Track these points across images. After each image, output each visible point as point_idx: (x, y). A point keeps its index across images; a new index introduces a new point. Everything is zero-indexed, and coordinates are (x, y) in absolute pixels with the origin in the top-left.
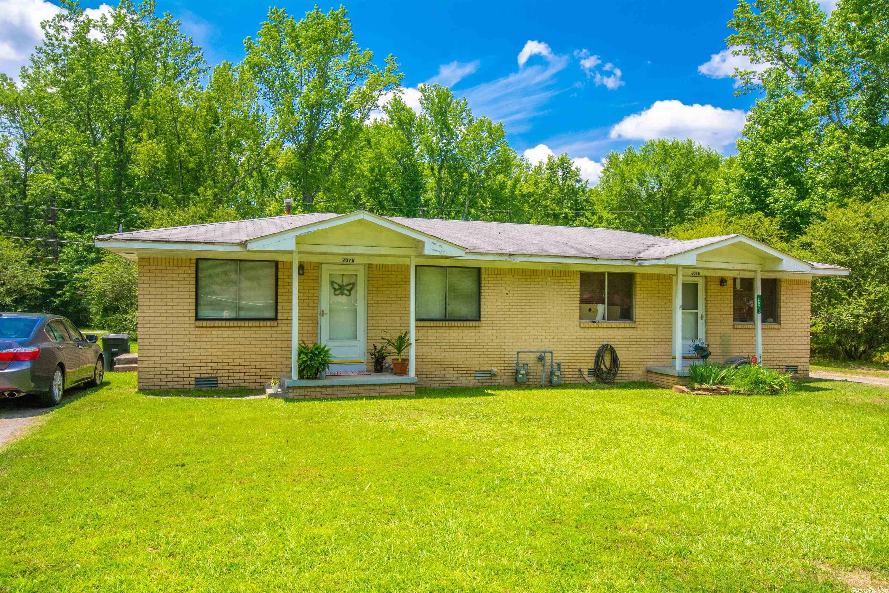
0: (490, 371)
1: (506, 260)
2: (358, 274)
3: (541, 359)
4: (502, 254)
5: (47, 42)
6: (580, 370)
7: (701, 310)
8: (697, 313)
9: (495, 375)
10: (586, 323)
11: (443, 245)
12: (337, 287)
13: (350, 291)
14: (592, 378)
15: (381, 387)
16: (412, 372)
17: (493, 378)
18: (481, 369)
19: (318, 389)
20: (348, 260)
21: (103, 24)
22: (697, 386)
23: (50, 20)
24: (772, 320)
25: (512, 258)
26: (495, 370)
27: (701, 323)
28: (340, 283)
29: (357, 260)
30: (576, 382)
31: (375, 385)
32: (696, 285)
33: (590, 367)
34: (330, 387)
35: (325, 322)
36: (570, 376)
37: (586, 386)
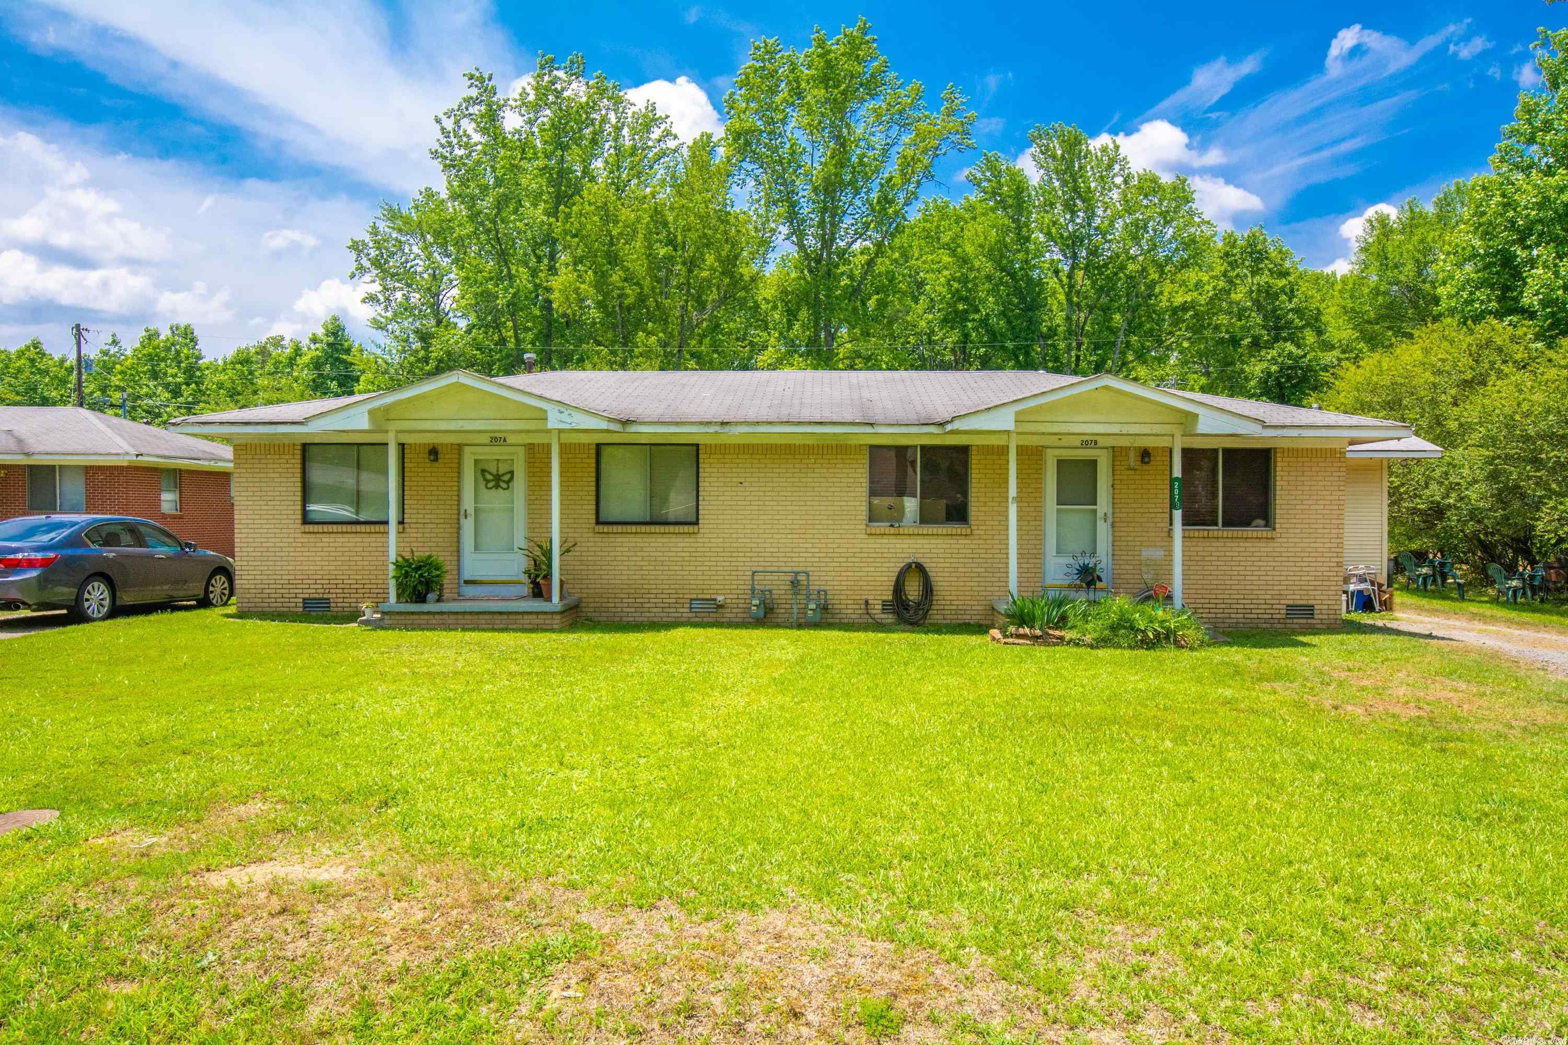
0: (715, 600)
1: (716, 433)
2: (515, 458)
3: (795, 583)
4: (709, 423)
5: (444, 141)
6: (867, 603)
7: (1103, 504)
8: (1095, 511)
9: (721, 606)
10: (882, 527)
11: (573, 413)
12: (489, 477)
13: (508, 482)
14: (890, 616)
15: (511, 617)
16: (556, 598)
17: (720, 610)
18: (700, 596)
19: (423, 617)
20: (497, 440)
21: (524, 104)
22: (1012, 629)
23: (456, 108)
24: (1261, 522)
25: (727, 429)
26: (720, 598)
27: (1103, 530)
28: (495, 472)
29: (511, 439)
30: (861, 621)
31: (501, 613)
32: (1093, 463)
33: (885, 598)
34: (438, 613)
35: (468, 526)
36: (852, 612)
37: (879, 627)
